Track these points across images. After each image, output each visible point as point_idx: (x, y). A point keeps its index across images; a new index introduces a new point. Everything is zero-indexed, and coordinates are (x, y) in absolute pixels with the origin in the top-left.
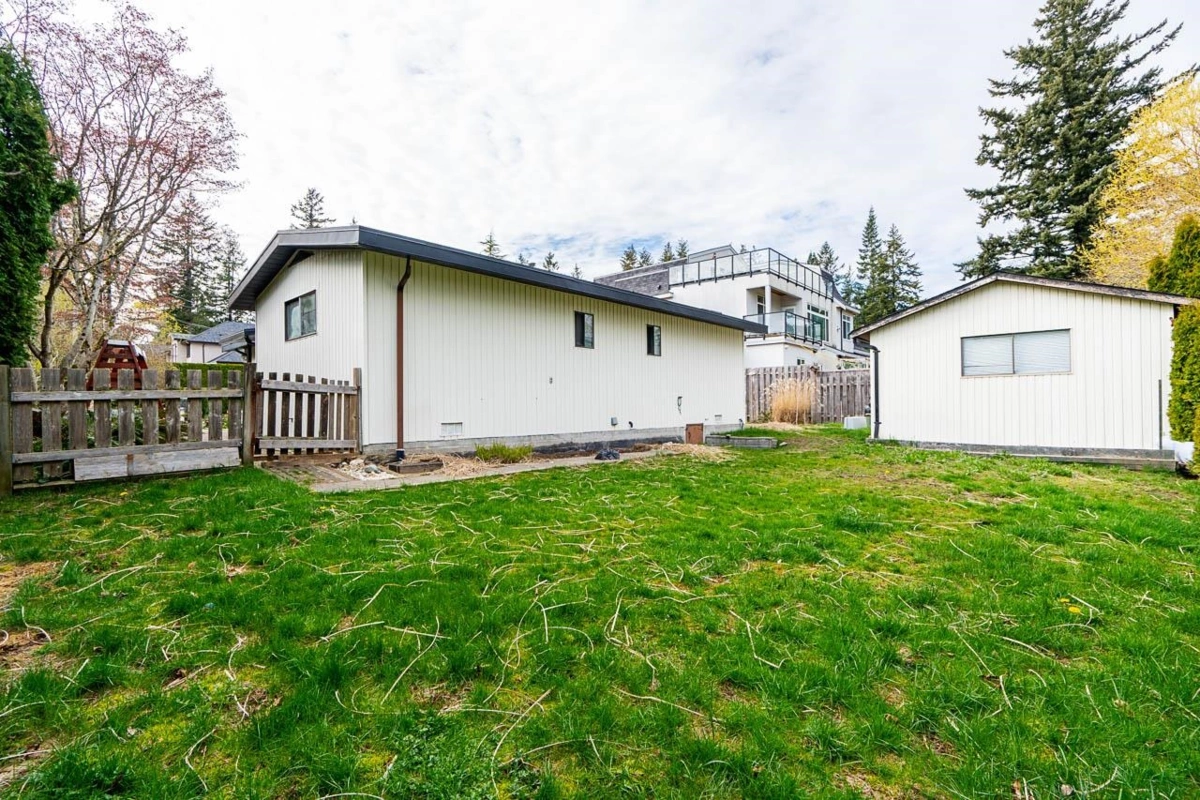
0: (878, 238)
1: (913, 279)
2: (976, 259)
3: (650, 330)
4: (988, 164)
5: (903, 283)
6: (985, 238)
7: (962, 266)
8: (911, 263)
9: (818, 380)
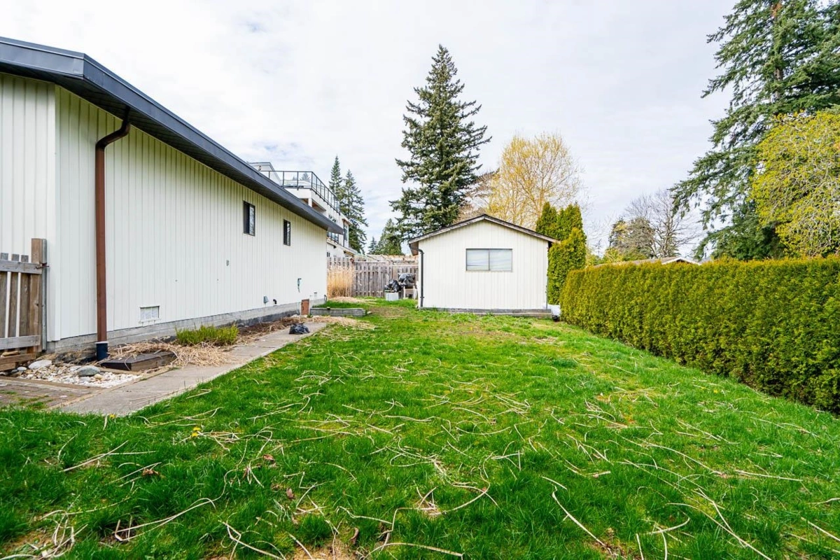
0: (340, 176)
1: (360, 206)
2: (400, 200)
3: (285, 223)
4: (407, 148)
5: (354, 207)
6: (406, 189)
7: (393, 203)
8: (359, 196)
9: (355, 268)
